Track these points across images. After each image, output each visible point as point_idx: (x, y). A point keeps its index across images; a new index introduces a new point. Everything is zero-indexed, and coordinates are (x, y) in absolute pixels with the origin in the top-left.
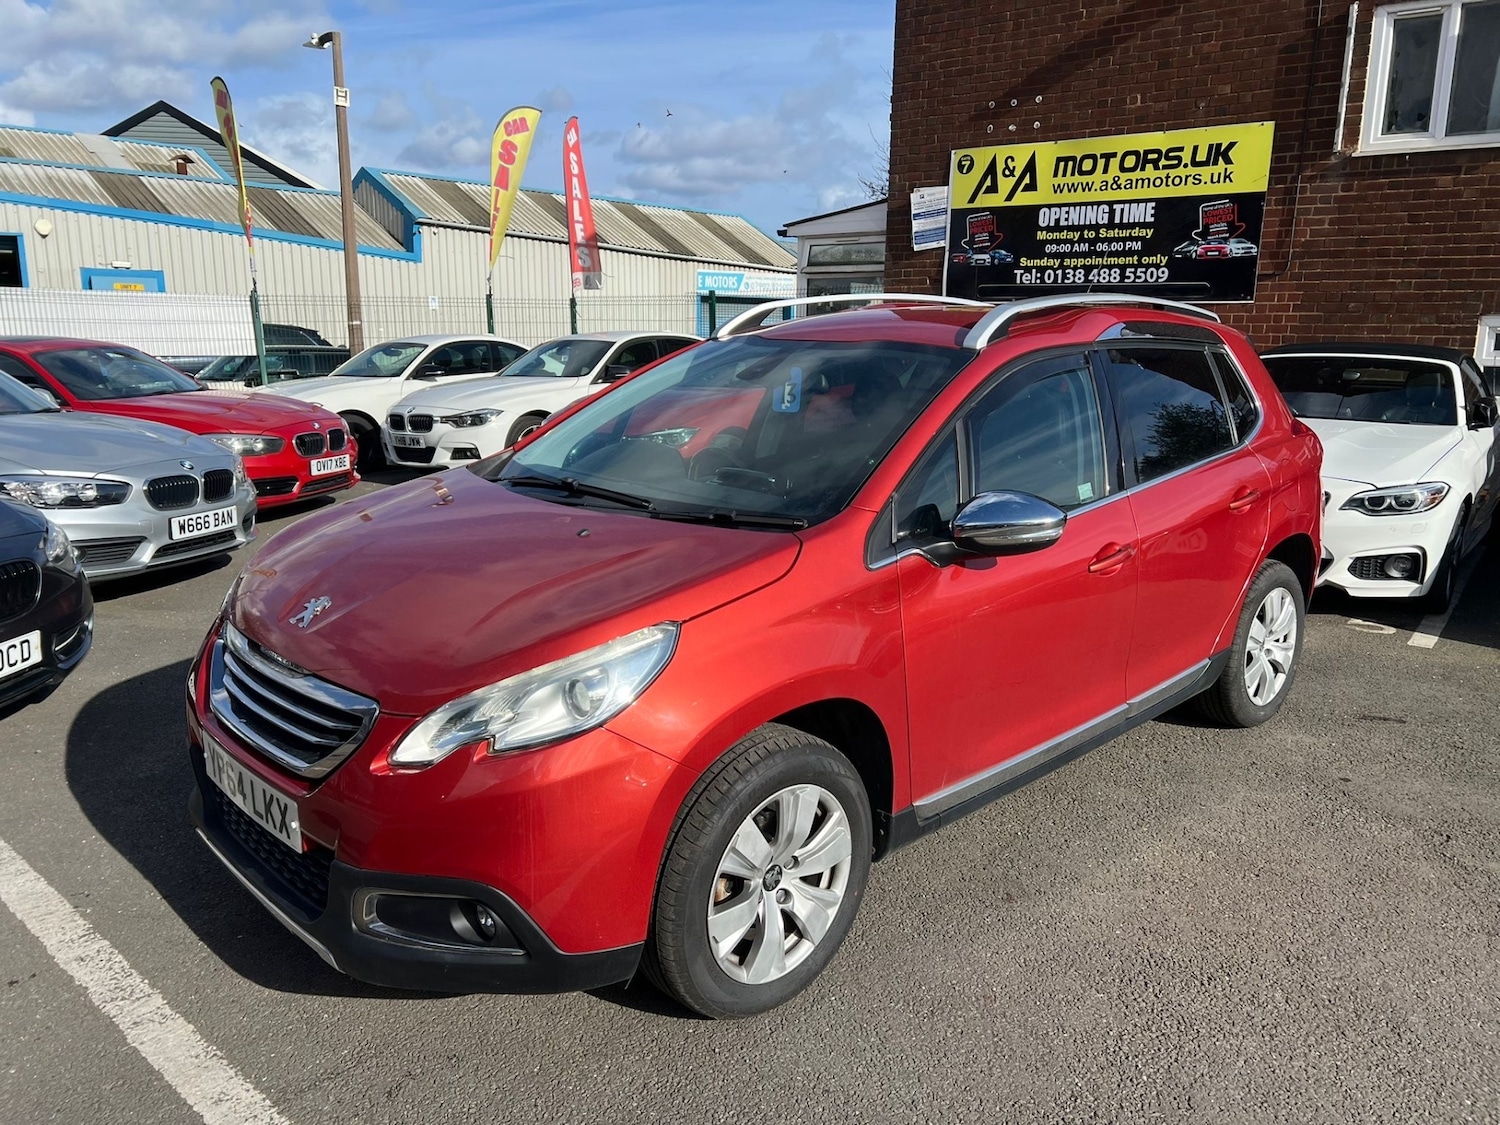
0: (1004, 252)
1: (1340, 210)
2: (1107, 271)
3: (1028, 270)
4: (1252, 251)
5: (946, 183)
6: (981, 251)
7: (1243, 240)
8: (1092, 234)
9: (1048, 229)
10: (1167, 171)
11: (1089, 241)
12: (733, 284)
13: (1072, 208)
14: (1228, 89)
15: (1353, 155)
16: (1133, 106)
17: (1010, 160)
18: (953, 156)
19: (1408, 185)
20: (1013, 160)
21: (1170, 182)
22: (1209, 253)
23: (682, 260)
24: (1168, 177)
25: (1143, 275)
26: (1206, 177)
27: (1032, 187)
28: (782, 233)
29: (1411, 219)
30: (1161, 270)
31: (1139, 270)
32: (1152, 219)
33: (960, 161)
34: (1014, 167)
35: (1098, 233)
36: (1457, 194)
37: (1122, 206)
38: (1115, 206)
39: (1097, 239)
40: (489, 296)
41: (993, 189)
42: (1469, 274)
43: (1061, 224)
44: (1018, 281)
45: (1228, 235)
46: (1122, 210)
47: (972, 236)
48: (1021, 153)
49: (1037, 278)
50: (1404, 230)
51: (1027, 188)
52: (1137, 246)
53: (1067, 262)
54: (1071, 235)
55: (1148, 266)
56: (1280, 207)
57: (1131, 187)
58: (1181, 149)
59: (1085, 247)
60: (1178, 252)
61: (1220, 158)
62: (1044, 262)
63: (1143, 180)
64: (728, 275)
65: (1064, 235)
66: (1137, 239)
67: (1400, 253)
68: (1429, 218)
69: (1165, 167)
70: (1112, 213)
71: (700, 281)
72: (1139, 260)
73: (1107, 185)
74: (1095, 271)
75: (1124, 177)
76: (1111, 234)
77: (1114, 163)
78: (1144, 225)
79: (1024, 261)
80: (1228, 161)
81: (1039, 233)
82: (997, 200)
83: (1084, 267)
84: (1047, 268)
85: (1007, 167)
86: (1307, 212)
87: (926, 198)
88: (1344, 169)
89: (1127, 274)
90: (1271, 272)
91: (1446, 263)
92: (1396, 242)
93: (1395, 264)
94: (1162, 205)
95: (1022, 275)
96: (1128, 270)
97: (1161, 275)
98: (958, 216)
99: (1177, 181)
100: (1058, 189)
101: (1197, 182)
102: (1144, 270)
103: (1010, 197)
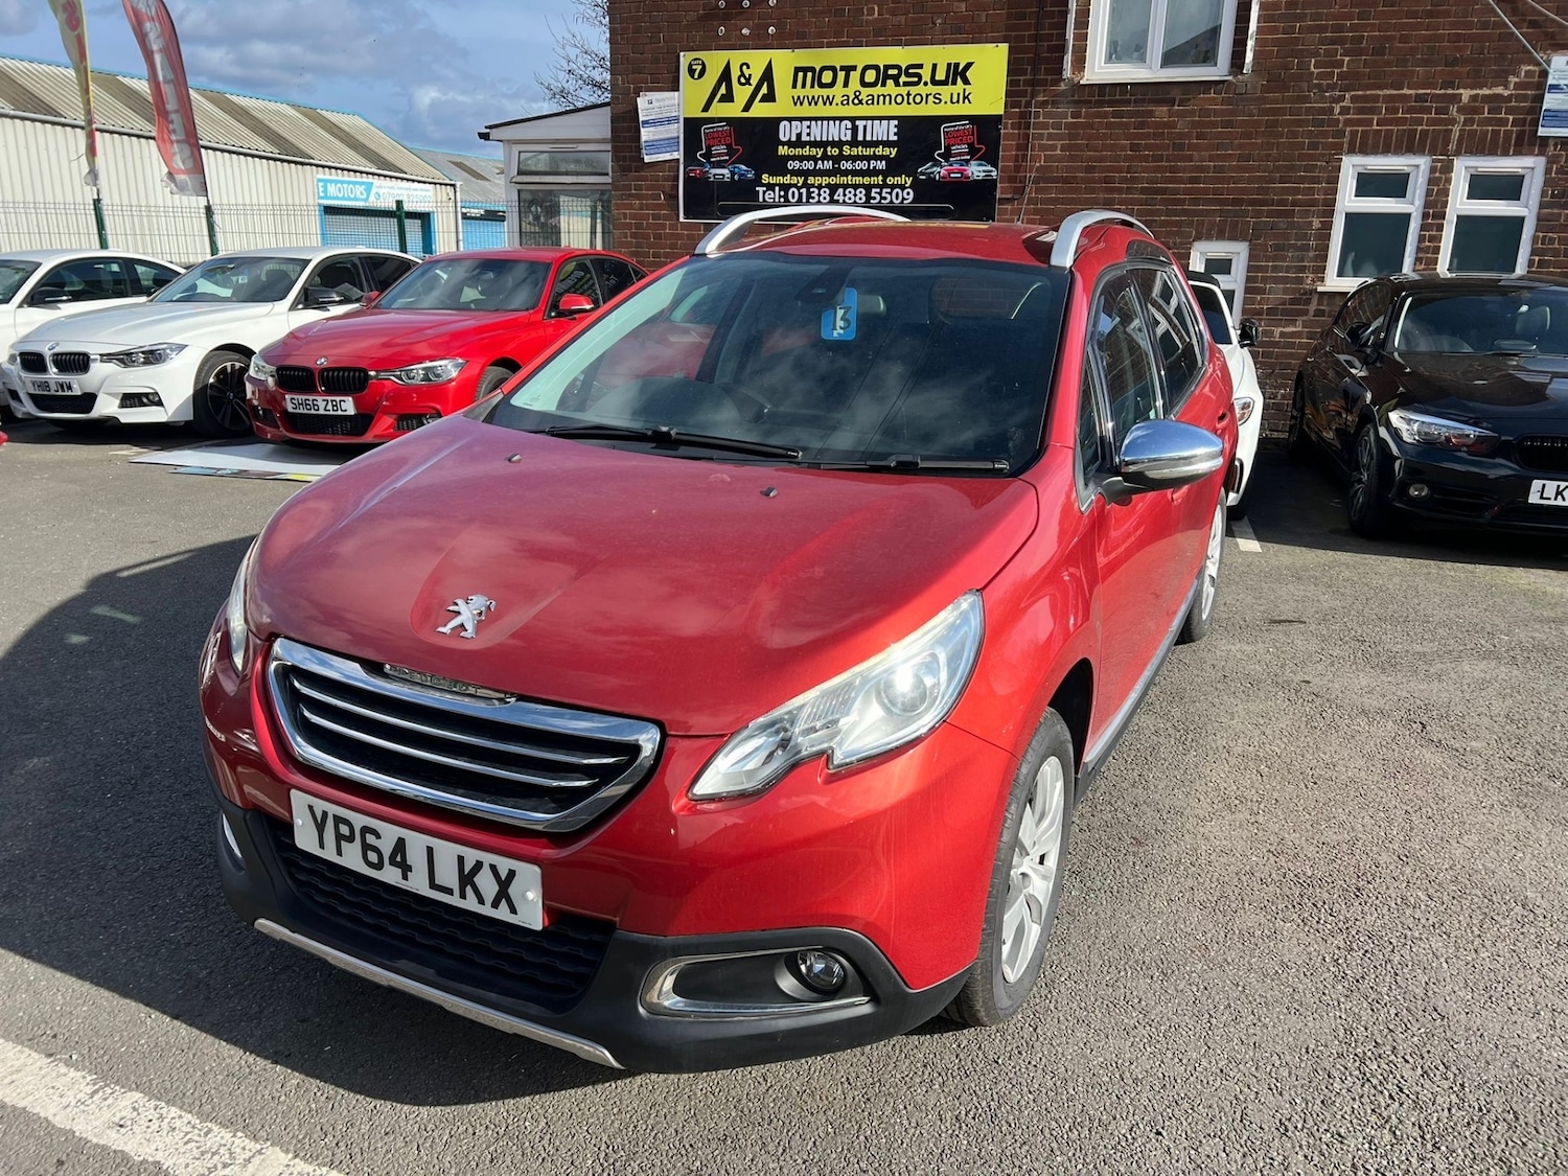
0: (744, 167)
1: (1071, 137)
2: (852, 190)
3: (770, 187)
4: (992, 174)
5: (677, 89)
6: (720, 165)
7: (984, 163)
8: (835, 152)
9: (790, 144)
10: (908, 88)
11: (832, 158)
12: (362, 193)
13: (813, 122)
14: (963, 6)
15: (1081, 82)
16: (871, 18)
17: (745, 67)
18: (682, 59)
19: (1131, 114)
20: (748, 67)
21: (911, 100)
22: (952, 175)
23: (296, 163)
24: (909, 94)
25: (888, 196)
26: (945, 97)
27: (770, 97)
28: (484, 136)
29: (1134, 147)
30: (906, 191)
31: (885, 190)
32: (895, 138)
33: (690, 65)
34: (750, 75)
35: (841, 150)
36: (1172, 125)
37: (864, 122)
38: (858, 123)
39: (841, 157)
40: (97, 202)
41: (728, 98)
42: (1182, 202)
43: (803, 139)
44: (761, 199)
45: (969, 157)
46: (865, 127)
47: (709, 148)
48: (757, 60)
49: (780, 197)
50: (1127, 158)
51: (765, 99)
52: (881, 165)
53: (811, 180)
54: (814, 151)
55: (893, 187)
56: (1016, 131)
57: (873, 103)
58: (920, 66)
59: (828, 165)
60: (922, 173)
61: (959, 79)
62: (787, 180)
63: (885, 97)
64: (355, 183)
65: (806, 151)
66: (881, 158)
67: (1124, 180)
68: (1148, 147)
69: (906, 84)
70: (855, 129)
71: (321, 189)
72: (884, 181)
73: (848, 100)
74: (841, 191)
75: (865, 92)
76: (854, 152)
77: (855, 76)
78: (887, 144)
79: (765, 178)
80: (966, 82)
81: (780, 147)
82: (733, 110)
83: (828, 186)
84: (791, 186)
85: (743, 75)
86: (1041, 137)
87: (655, 104)
88: (1073, 96)
89: (873, 195)
90: (1010, 196)
91: (1163, 191)
92: (1119, 170)
93: (1119, 191)
94: (904, 123)
95: (764, 192)
96: (874, 190)
97: (906, 196)
98: (692, 126)
99: (918, 99)
100: (798, 101)
101: (937, 101)
102: (889, 190)
103: (747, 108)
